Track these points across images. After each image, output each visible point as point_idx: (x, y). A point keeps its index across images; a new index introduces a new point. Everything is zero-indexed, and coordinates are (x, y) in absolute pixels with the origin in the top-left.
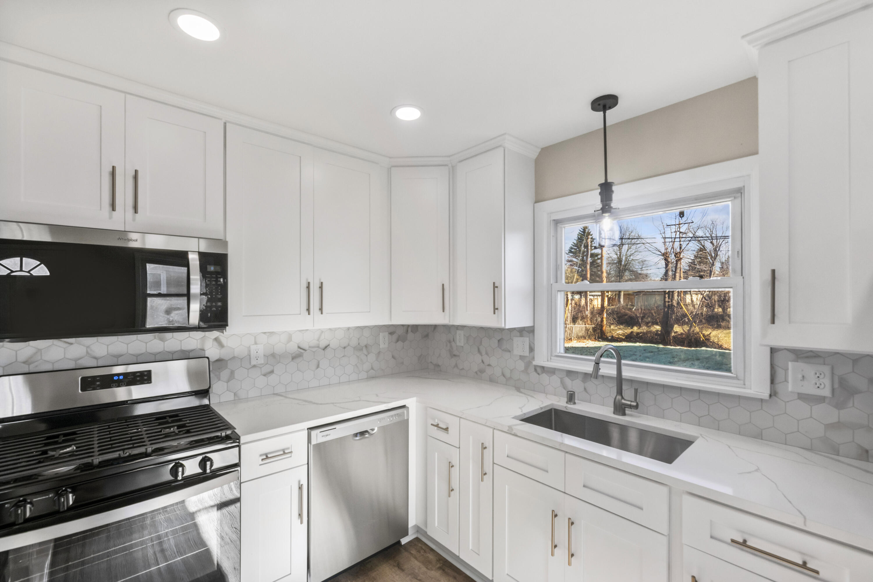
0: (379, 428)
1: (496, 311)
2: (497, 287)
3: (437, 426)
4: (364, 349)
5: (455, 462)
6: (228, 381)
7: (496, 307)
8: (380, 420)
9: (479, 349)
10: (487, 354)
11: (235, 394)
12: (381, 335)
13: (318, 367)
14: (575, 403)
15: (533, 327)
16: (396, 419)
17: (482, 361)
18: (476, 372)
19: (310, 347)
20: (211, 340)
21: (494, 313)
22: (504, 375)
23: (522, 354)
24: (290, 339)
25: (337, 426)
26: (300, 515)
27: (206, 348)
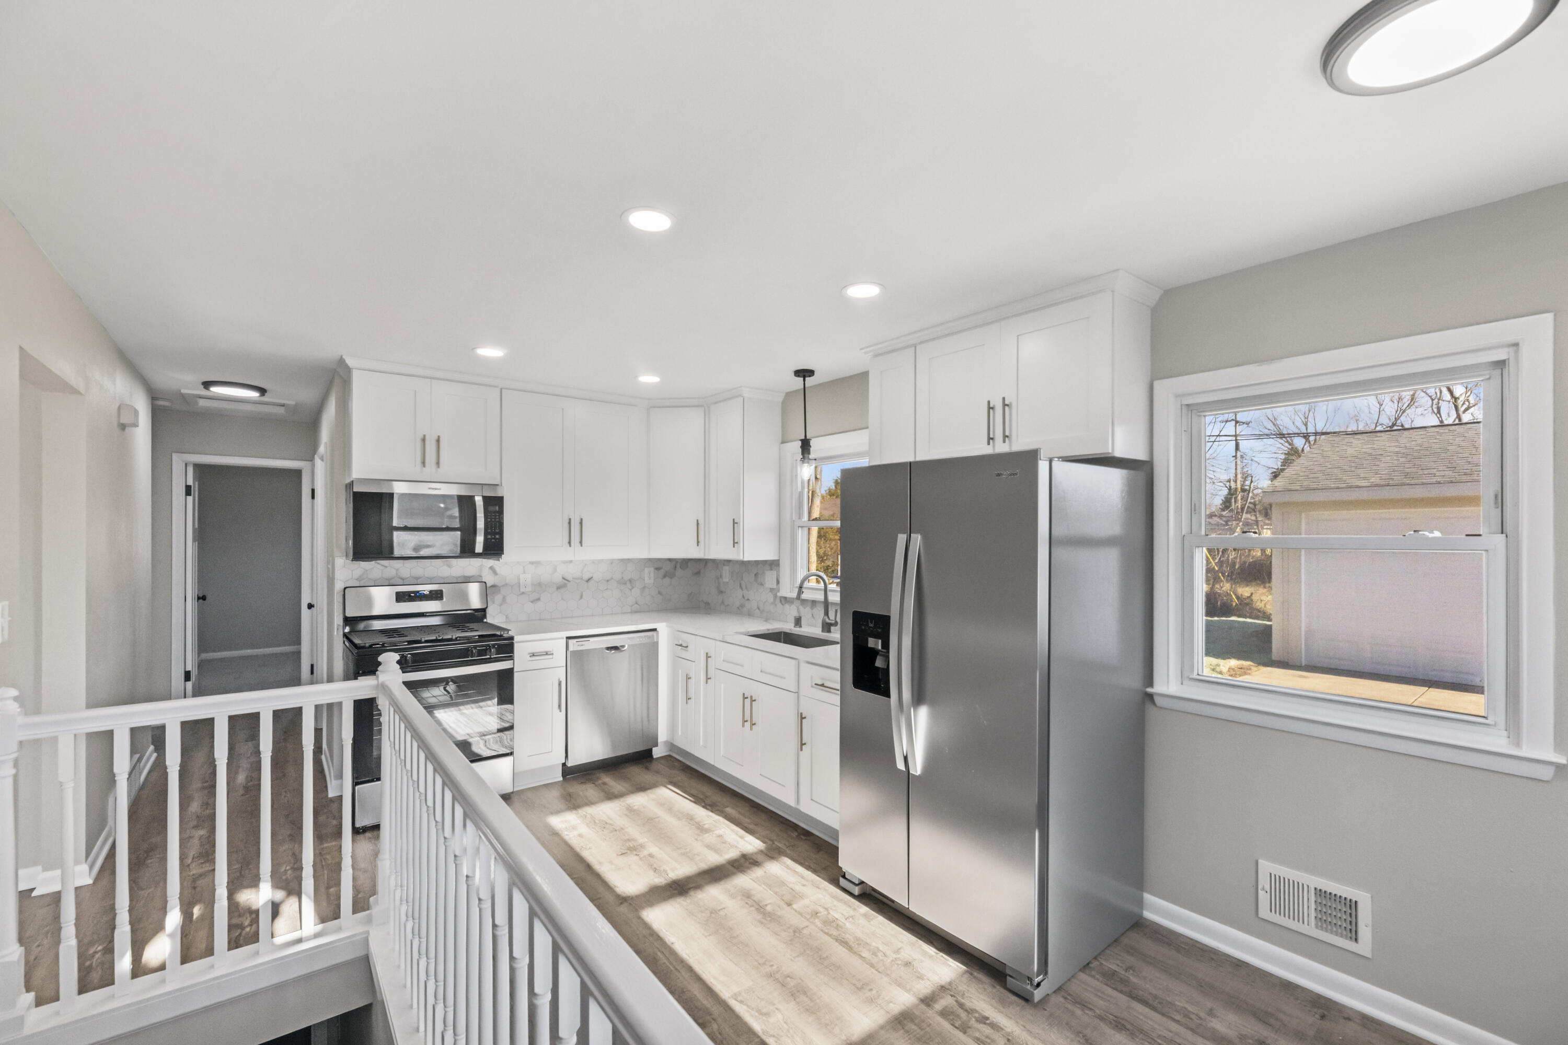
0: (628, 645)
1: (736, 545)
2: (737, 523)
3: (681, 645)
4: (628, 582)
5: (692, 675)
6: (501, 605)
7: (736, 541)
8: (629, 639)
9: (740, 584)
10: (746, 588)
11: (507, 617)
12: (647, 570)
13: (581, 597)
14: (801, 627)
15: (779, 560)
16: (646, 641)
17: (743, 596)
18: (738, 608)
19: (573, 578)
20: (487, 569)
21: (734, 547)
22: (759, 608)
23: (771, 587)
24: (555, 570)
25: (592, 639)
26: (560, 706)
27: (483, 575)
